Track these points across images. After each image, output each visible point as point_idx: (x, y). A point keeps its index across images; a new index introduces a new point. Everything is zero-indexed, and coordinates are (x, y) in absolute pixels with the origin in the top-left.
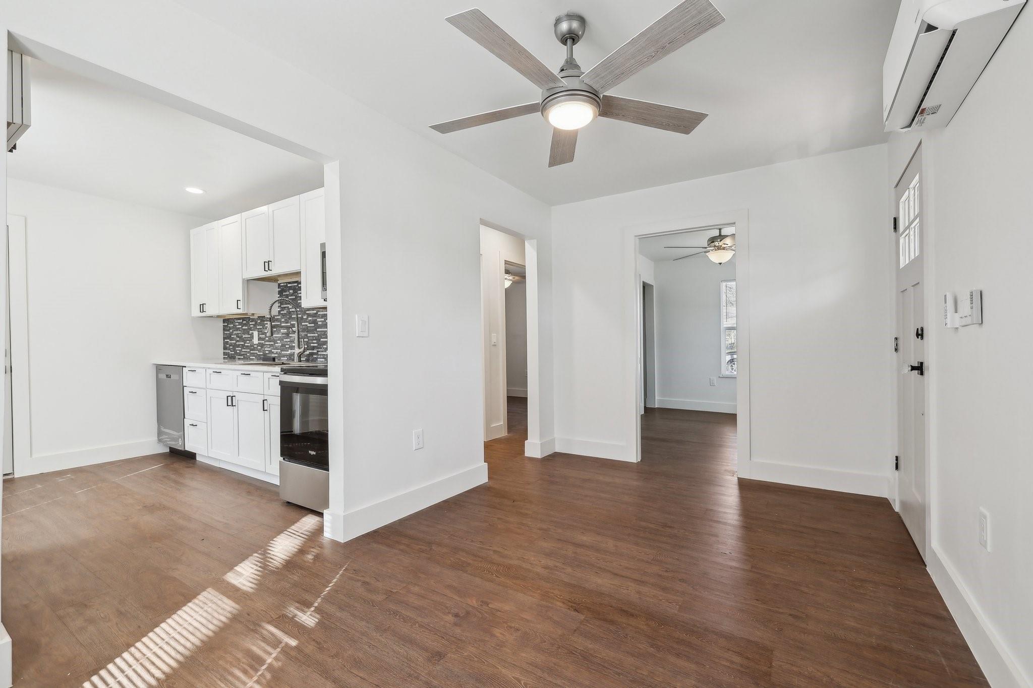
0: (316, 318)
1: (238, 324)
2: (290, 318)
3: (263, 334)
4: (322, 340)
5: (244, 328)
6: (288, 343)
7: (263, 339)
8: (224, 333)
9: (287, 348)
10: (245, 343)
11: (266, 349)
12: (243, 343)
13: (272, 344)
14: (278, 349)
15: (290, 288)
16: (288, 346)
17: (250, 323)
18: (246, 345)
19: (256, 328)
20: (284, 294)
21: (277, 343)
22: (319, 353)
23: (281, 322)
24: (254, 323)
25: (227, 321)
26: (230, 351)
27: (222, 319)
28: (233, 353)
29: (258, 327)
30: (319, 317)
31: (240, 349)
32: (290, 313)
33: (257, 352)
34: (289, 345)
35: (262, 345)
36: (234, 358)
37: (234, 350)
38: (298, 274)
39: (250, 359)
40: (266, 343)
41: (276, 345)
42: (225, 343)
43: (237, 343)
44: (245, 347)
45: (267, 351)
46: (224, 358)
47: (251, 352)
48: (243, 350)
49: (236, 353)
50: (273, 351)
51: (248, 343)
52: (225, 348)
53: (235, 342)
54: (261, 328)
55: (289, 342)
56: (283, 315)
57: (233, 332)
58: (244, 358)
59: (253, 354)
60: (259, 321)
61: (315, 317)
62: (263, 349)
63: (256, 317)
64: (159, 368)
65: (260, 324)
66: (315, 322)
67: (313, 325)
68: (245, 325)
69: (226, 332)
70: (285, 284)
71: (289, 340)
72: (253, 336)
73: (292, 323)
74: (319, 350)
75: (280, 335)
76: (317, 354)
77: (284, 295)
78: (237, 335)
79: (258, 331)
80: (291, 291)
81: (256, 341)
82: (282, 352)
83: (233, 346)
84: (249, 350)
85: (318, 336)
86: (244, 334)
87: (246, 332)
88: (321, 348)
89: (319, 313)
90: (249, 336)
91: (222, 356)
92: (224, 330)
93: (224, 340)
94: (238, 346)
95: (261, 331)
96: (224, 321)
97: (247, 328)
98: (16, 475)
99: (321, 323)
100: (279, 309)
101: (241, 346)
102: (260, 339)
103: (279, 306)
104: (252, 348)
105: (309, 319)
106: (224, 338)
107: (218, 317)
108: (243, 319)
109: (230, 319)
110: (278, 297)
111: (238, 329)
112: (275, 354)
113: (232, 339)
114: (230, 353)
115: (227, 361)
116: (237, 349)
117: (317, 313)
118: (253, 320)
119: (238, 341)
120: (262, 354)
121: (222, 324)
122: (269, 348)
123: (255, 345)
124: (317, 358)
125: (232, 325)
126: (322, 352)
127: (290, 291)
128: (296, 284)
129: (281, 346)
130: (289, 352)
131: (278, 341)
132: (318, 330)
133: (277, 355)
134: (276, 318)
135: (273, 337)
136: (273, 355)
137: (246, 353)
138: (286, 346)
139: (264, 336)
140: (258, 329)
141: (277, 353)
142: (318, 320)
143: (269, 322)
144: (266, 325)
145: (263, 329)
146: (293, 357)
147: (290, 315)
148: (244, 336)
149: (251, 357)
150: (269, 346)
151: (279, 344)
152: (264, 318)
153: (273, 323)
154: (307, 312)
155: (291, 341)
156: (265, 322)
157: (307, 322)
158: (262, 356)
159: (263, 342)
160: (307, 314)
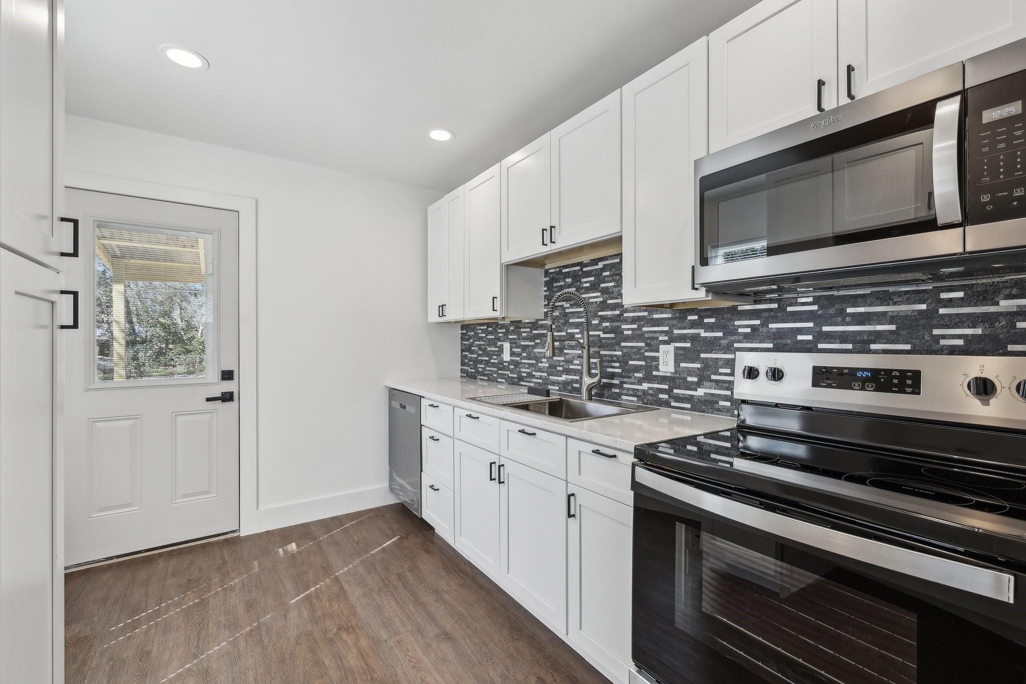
0: (619, 324)
1: (480, 331)
2: (566, 323)
3: (517, 347)
4: (631, 362)
5: (489, 337)
6: (562, 363)
7: (518, 355)
8: (462, 344)
9: (559, 371)
10: (490, 358)
11: (522, 370)
12: (487, 359)
13: (533, 364)
14: (543, 372)
15: (567, 275)
16: (561, 369)
17: (499, 331)
18: (492, 361)
19: (508, 339)
20: (555, 285)
21: (542, 362)
22: (625, 386)
24: (504, 331)
25: (467, 327)
26: (469, 368)
27: (459, 325)
28: (474, 371)
29: (510, 337)
30: (626, 321)
31: (483, 366)
32: (566, 315)
33: (509, 373)
34: (562, 366)
35: (517, 364)
36: (475, 378)
37: (475, 367)
38: (617, 240)
39: (497, 382)
40: (523, 361)
41: (540, 364)
42: (463, 357)
43: (480, 358)
44: (489, 365)
45: (525, 372)
46: (461, 376)
47: (500, 372)
48: (487, 368)
49: (477, 372)
50: (534, 373)
51: (495, 359)
52: (463, 364)
53: (476, 356)
54: (515, 339)
55: (562, 361)
56: (554, 319)
57: (473, 342)
58: (489, 380)
59: (503, 376)
60: (512, 328)
61: (617, 321)
62: (518, 369)
63: (507, 322)
64: (393, 393)
65: (513, 332)
66: (617, 331)
67: (613, 335)
68: (491, 333)
69: (464, 342)
70: (558, 269)
71: (562, 359)
72: (503, 349)
73: (569, 331)
74: (626, 380)
76: (620, 386)
77: (556, 287)
78: (479, 347)
79: (511, 343)
80: (569, 280)
81: (506, 357)
83: (474, 362)
84: (496, 369)
85: (624, 355)
86: (489, 345)
87: (493, 343)
88: (630, 377)
89: (625, 315)
90: (497, 349)
91: (460, 374)
92: (462, 339)
93: (462, 353)
94: (481, 362)
95: (515, 343)
96: (463, 327)
97: (493, 337)
98: (243, 533)
99: (630, 332)
100: (546, 310)
101: (484, 362)
102: (512, 354)
103: (545, 305)
104: (501, 365)
105: (605, 324)
106: (462, 351)
107: (456, 322)
108: (488, 325)
109: (470, 324)
110: (545, 291)
111: (481, 339)
112: (537, 378)
113: (472, 352)
114: (470, 370)
115: (465, 380)
116: (479, 366)
117: (621, 314)
118: (503, 326)
119: (480, 355)
120: (516, 376)
121: (460, 332)
122: (528, 368)
123: (506, 362)
124: (619, 395)
125: (473, 333)
126: (632, 384)
127: (567, 280)
128: (578, 268)
129: (548, 368)
130: (564, 378)
131: (543, 360)
132: (623, 344)
133: (541, 381)
134: (539, 322)
135: (534, 353)
136: (534, 380)
137: (491, 373)
138: (558, 368)
139: (519, 350)
140: (511, 339)
141: (541, 378)
142: (623, 327)
143: (529, 330)
144: (523, 334)
145: (519, 339)
146: (570, 387)
147: (567, 319)
148: (489, 349)
149: (499, 380)
150: (527, 366)
151: (544, 364)
152: (521, 324)
153: (534, 332)
154: (600, 313)
155: (566, 361)
156: (522, 330)
157: (600, 330)
158: (515, 380)
159: (518, 359)
160: (601, 316)
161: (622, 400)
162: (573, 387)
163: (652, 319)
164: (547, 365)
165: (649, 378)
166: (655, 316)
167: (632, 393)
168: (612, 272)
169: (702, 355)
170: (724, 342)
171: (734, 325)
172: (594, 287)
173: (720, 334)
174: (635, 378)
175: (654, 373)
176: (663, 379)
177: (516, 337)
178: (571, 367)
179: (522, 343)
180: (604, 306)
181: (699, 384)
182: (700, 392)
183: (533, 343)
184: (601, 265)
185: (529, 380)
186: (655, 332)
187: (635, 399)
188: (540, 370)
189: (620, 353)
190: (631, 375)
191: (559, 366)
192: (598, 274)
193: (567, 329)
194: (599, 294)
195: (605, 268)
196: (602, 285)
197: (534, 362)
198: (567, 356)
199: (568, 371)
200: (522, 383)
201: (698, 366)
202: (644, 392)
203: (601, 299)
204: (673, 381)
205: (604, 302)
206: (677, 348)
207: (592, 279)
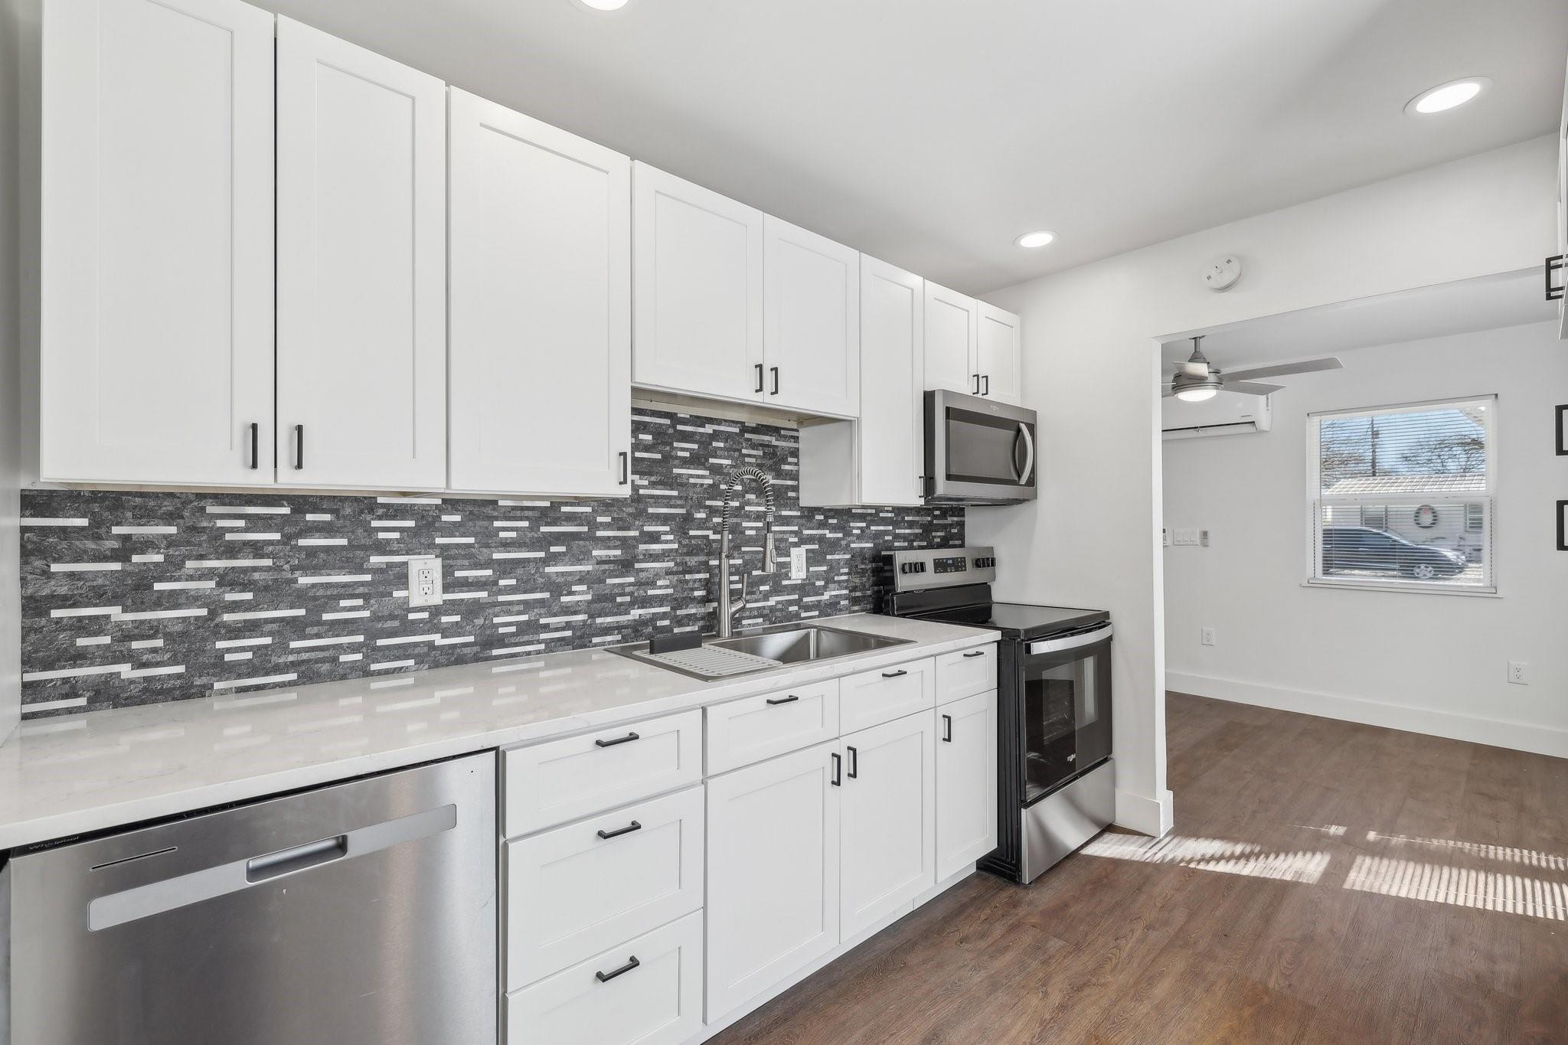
0: (738, 520)
6: (628, 589)
9: (621, 604)
11: (496, 620)
13: (542, 601)
14: (575, 613)
16: (628, 599)
19: (430, 547)
21: (571, 593)
23: (594, 526)
24: (411, 524)
30: (748, 517)
33: (433, 637)
35: (471, 610)
36: (203, 692)
40: (501, 598)
41: (564, 599)
50: (543, 621)
55: (630, 584)
61: (736, 516)
62: (480, 621)
65: (458, 529)
66: (737, 530)
71: (632, 580)
73: (646, 529)
75: (590, 568)
81: (425, 594)
82: (599, 620)
85: (746, 564)
86: (312, 568)
89: (747, 508)
90: (368, 578)
95: (470, 556)
97: (344, 542)
99: (753, 532)
102: (453, 585)
112: (557, 630)
117: (741, 507)
120: (471, 639)
122: (519, 613)
126: (756, 601)
128: (667, 422)
129: (589, 602)
130: (636, 613)
131: (575, 588)
132: (743, 549)
133: (569, 633)
134: (564, 509)
135: (543, 575)
136: (543, 636)
137: (326, 654)
138: (619, 599)
139: (489, 572)
140: (445, 548)
141: (568, 626)
142: (745, 524)
143: (526, 524)
144: (502, 534)
145: (487, 546)
146: (650, 629)
147: (641, 506)
148: (304, 580)
149: (374, 667)
150: (521, 607)
151: (581, 594)
152: (494, 509)
153: (544, 529)
154: (708, 503)
155: (639, 584)
156: (497, 524)
157: (708, 529)
158: (467, 650)
159: (483, 594)
160: (710, 507)
161: (743, 626)
162: (655, 628)
163: (780, 516)
164: (589, 597)
165: (777, 590)
166: (784, 513)
167: (756, 613)
168: (728, 445)
169: (829, 557)
170: (844, 543)
171: (850, 527)
172: (696, 460)
173: (840, 535)
174: (761, 592)
175: (785, 582)
176: (793, 589)
177: (471, 540)
178: (650, 592)
179: (496, 556)
180: (713, 491)
181: (825, 588)
182: (826, 596)
183: (542, 554)
184: (709, 429)
185: (526, 638)
186: (784, 532)
187: (760, 620)
188: (568, 610)
189: (740, 561)
190: (755, 589)
191: (623, 595)
192: (706, 441)
193: (642, 526)
194: (707, 473)
195: (716, 436)
196: (712, 460)
197: (546, 595)
198: (642, 575)
199: (645, 602)
200: (495, 652)
201: (825, 568)
202: (772, 609)
203: (711, 482)
204: (804, 588)
205: (714, 486)
206: (807, 551)
207: (695, 446)
